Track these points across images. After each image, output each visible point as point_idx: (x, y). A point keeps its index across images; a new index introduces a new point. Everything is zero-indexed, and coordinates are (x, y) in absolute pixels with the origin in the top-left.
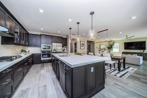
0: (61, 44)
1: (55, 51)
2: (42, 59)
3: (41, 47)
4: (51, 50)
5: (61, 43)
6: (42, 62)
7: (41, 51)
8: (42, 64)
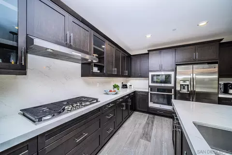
0: (215, 68)
1: (185, 91)
2: (151, 105)
3: (148, 77)
4: (172, 85)
5: (216, 63)
6: (151, 111)
7: (149, 86)
8: (151, 116)
